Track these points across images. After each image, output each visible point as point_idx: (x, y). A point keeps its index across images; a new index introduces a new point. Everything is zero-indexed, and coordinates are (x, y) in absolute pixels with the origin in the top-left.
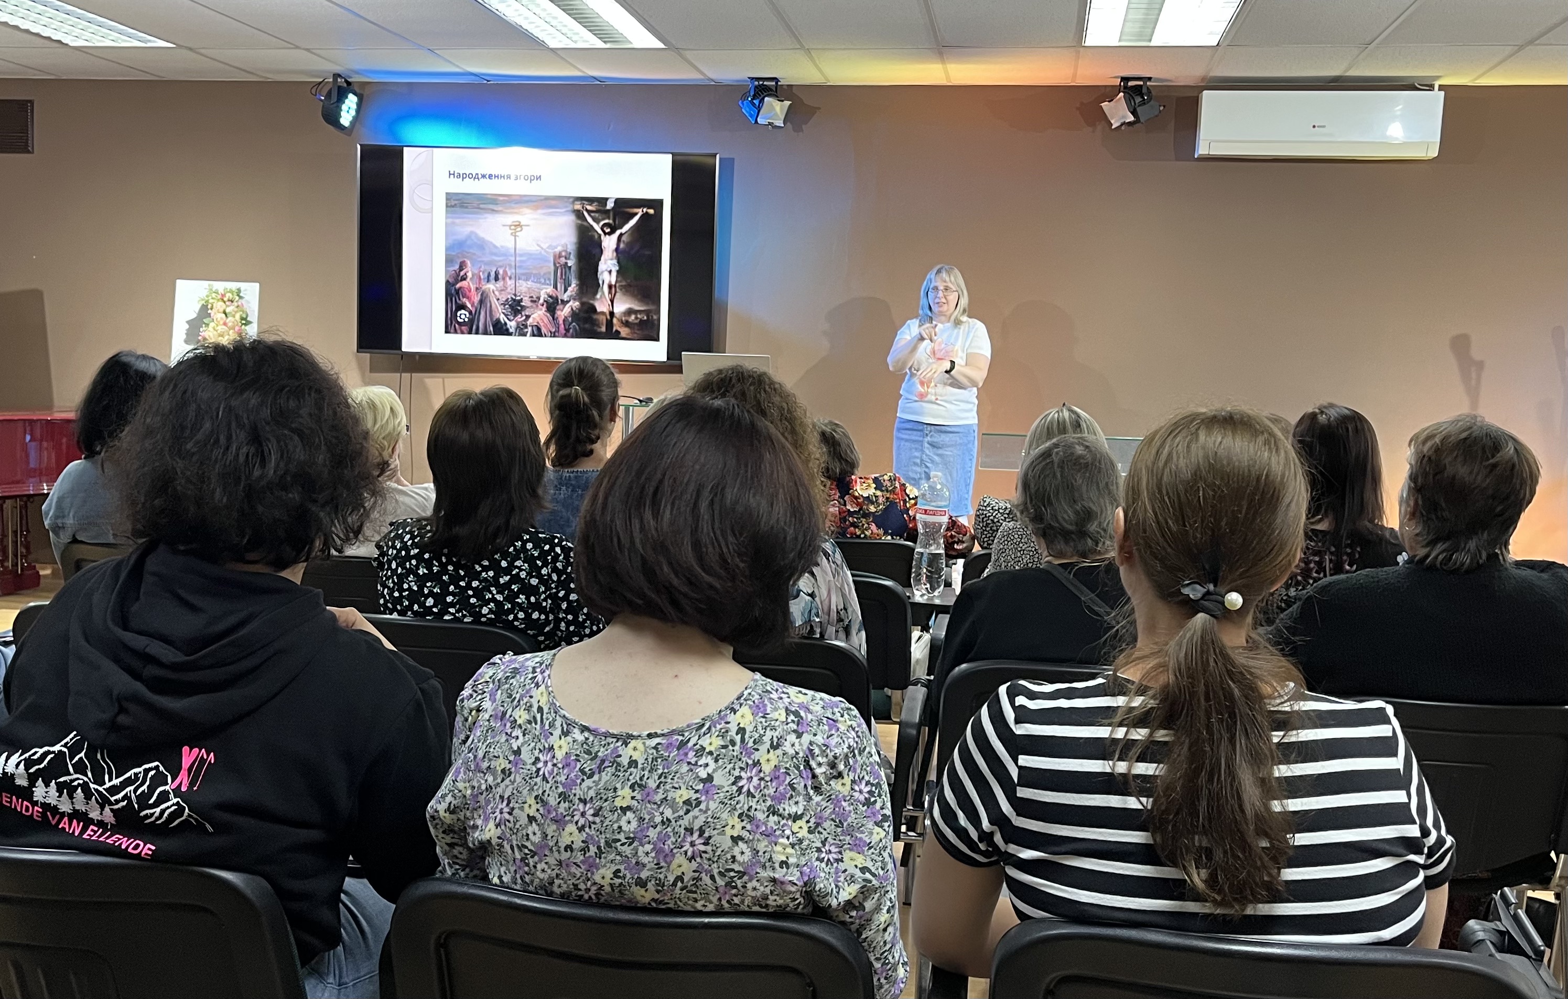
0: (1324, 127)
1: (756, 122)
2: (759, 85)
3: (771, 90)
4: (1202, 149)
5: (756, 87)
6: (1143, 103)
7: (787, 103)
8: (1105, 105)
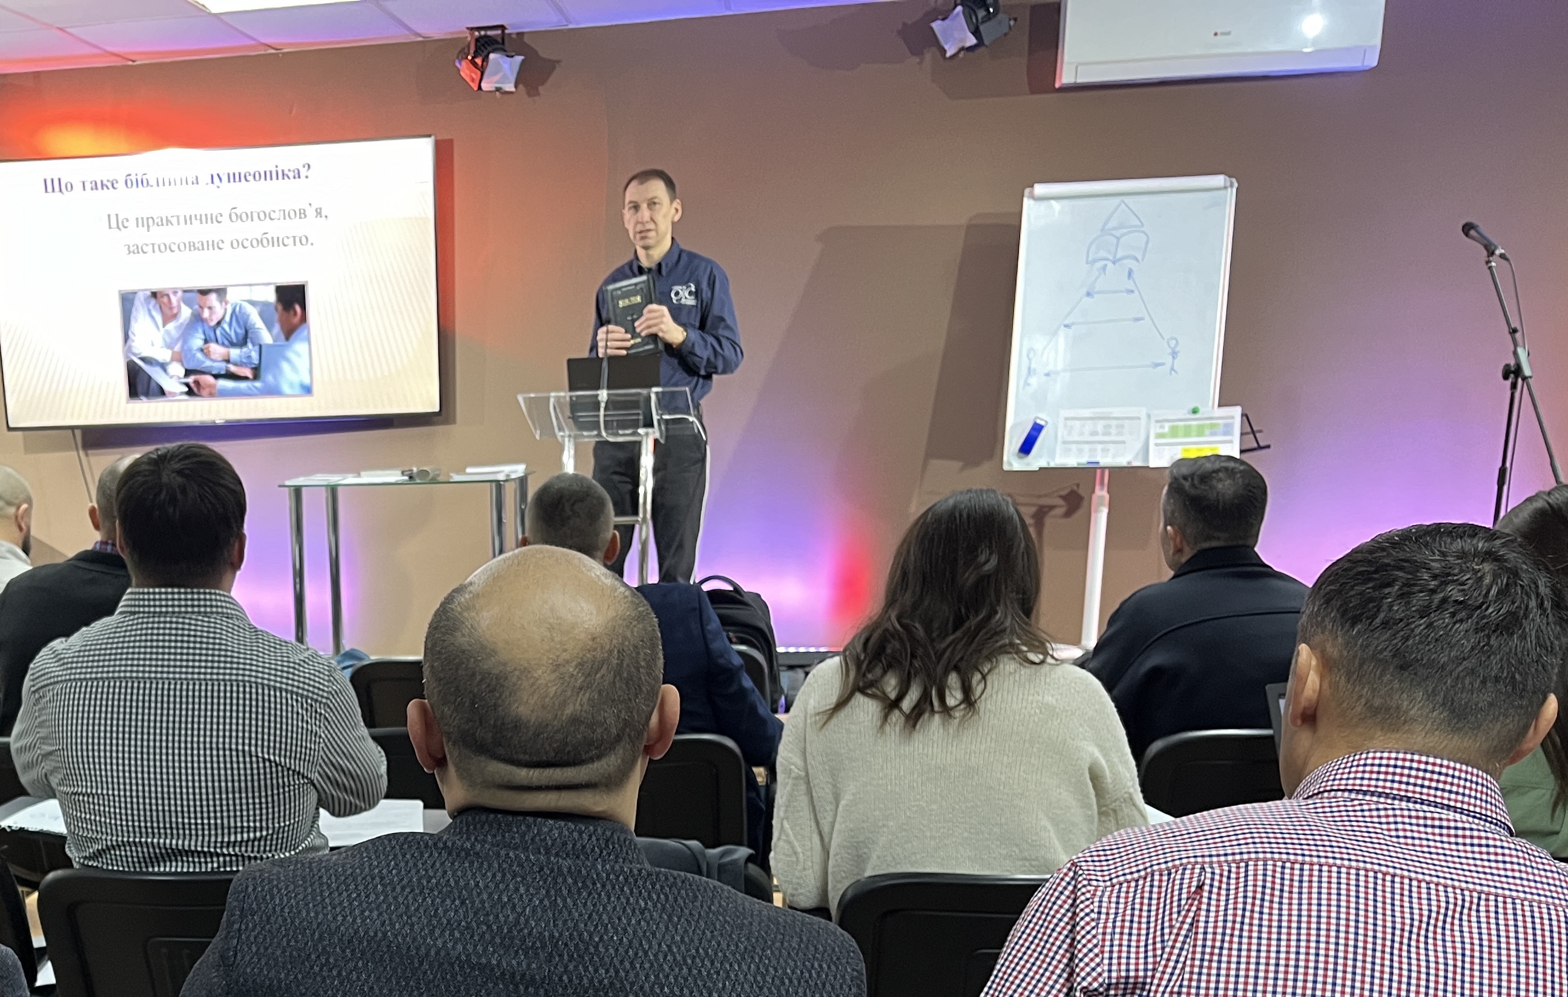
0: (1228, 33)
1: (480, 88)
2: (481, 37)
3: (497, 42)
4: (1067, 76)
5: (477, 40)
6: (989, 17)
7: (519, 59)
8: (937, 26)
